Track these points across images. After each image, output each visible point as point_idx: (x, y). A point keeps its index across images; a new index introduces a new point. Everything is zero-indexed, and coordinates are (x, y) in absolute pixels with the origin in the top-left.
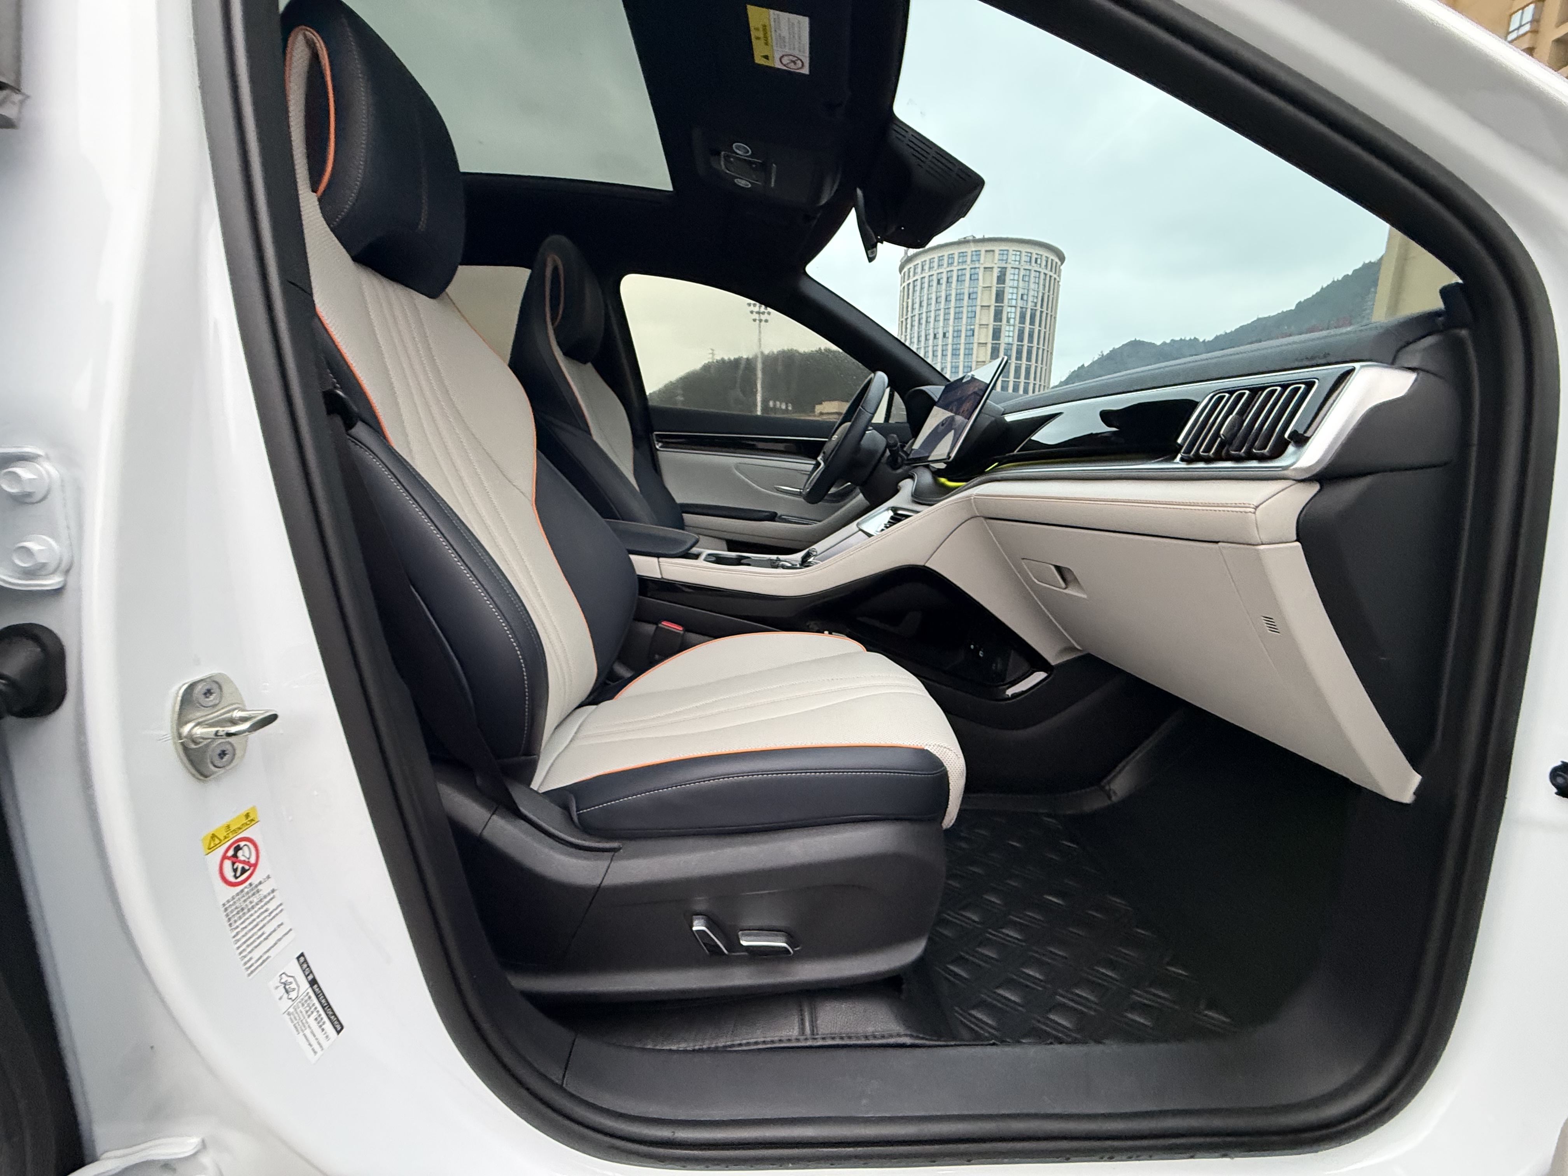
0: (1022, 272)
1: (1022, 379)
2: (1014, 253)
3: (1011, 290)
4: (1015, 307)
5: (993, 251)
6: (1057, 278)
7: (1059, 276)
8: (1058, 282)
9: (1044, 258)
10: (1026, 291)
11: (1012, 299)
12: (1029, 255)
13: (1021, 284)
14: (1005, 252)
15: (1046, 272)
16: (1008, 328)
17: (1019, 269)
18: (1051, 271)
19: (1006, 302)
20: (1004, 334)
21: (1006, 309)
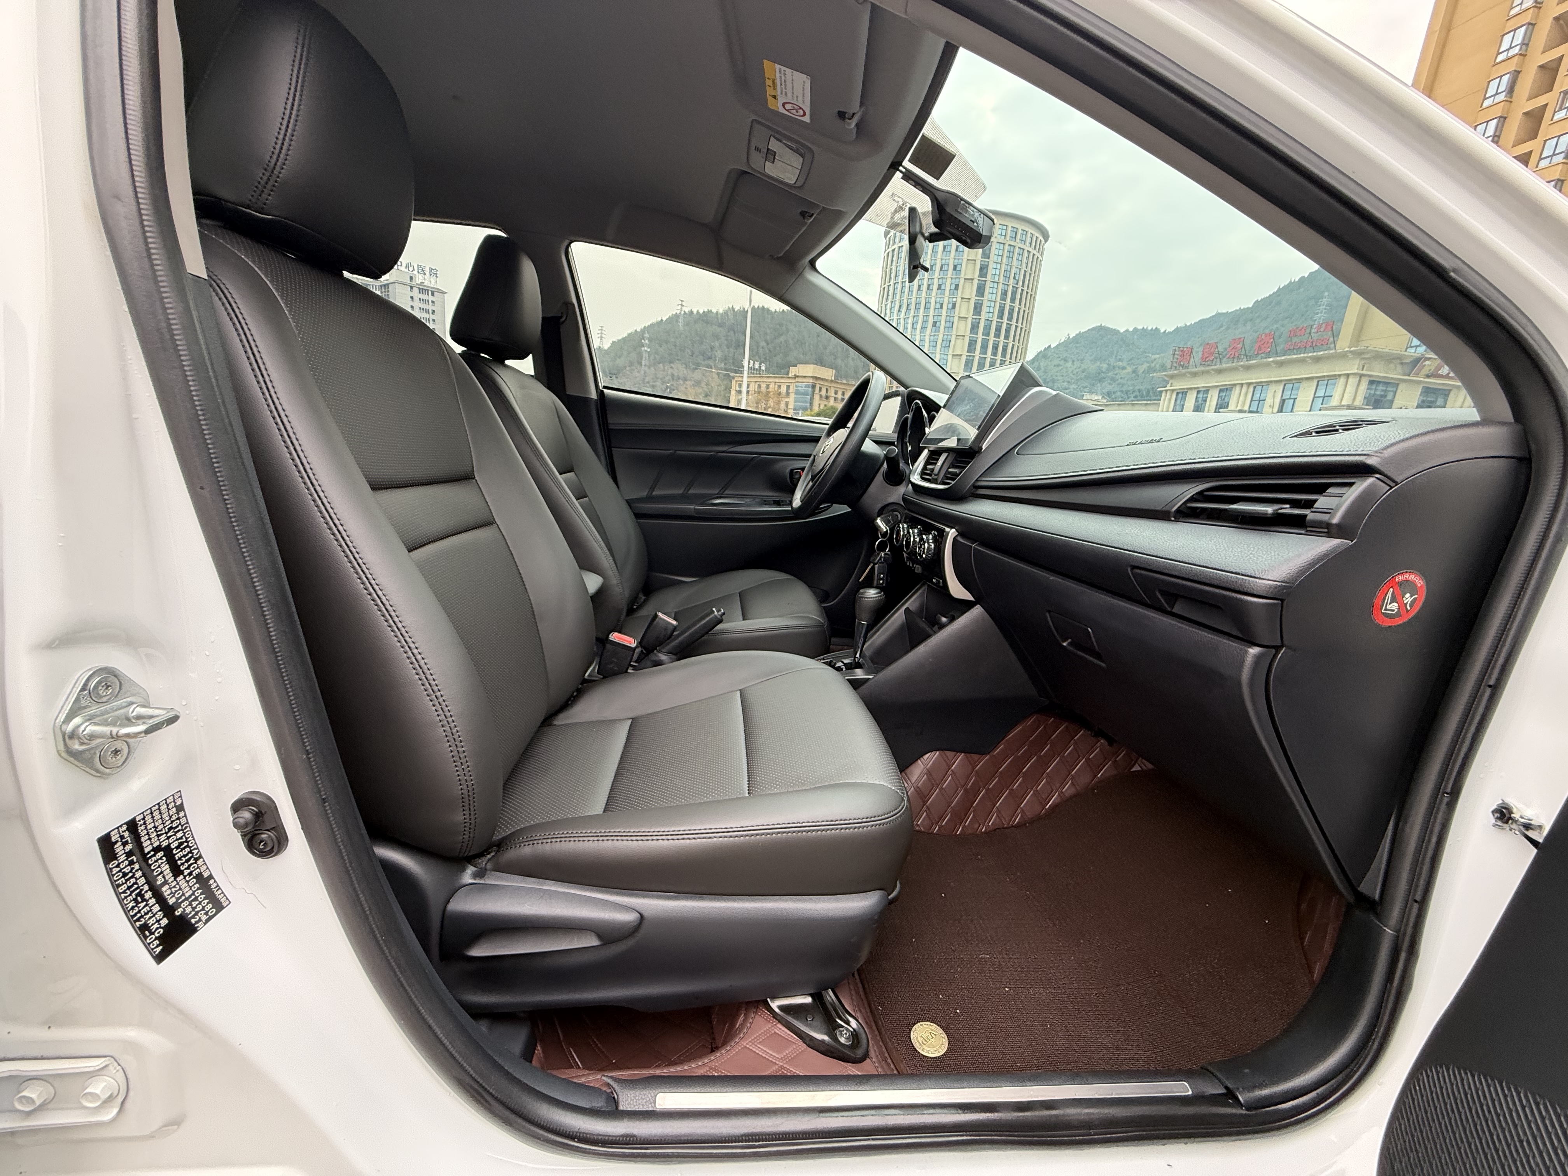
2: (1001, 227)
3: (994, 262)
4: (998, 282)
6: (1040, 257)
7: (1041, 255)
8: (1041, 260)
9: (1029, 235)
10: (1009, 267)
11: (995, 275)
12: (1015, 230)
13: (1005, 260)
15: (1030, 250)
16: (989, 304)
17: (1004, 244)
18: (1035, 249)
19: (989, 277)
20: (985, 309)
21: (989, 284)
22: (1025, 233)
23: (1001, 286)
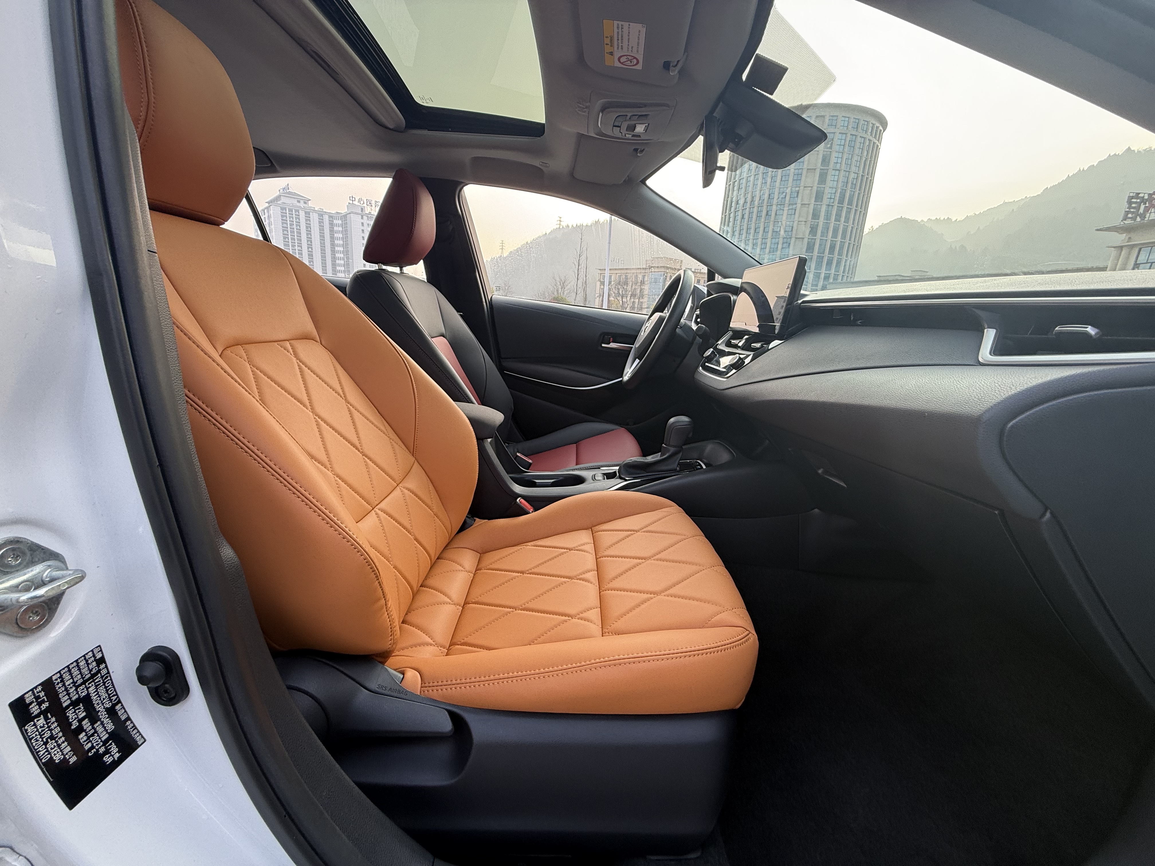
0: (849, 137)
1: (839, 238)
2: (843, 119)
3: (836, 155)
4: (839, 170)
5: (824, 116)
6: (879, 145)
7: (880, 144)
8: (880, 149)
9: (871, 125)
10: (850, 156)
11: (837, 163)
12: (857, 121)
13: (847, 148)
14: (836, 118)
15: (871, 138)
16: (830, 191)
17: (846, 134)
18: (875, 137)
19: (831, 165)
20: (826, 196)
21: (831, 172)
22: (866, 123)
23: (842, 173)
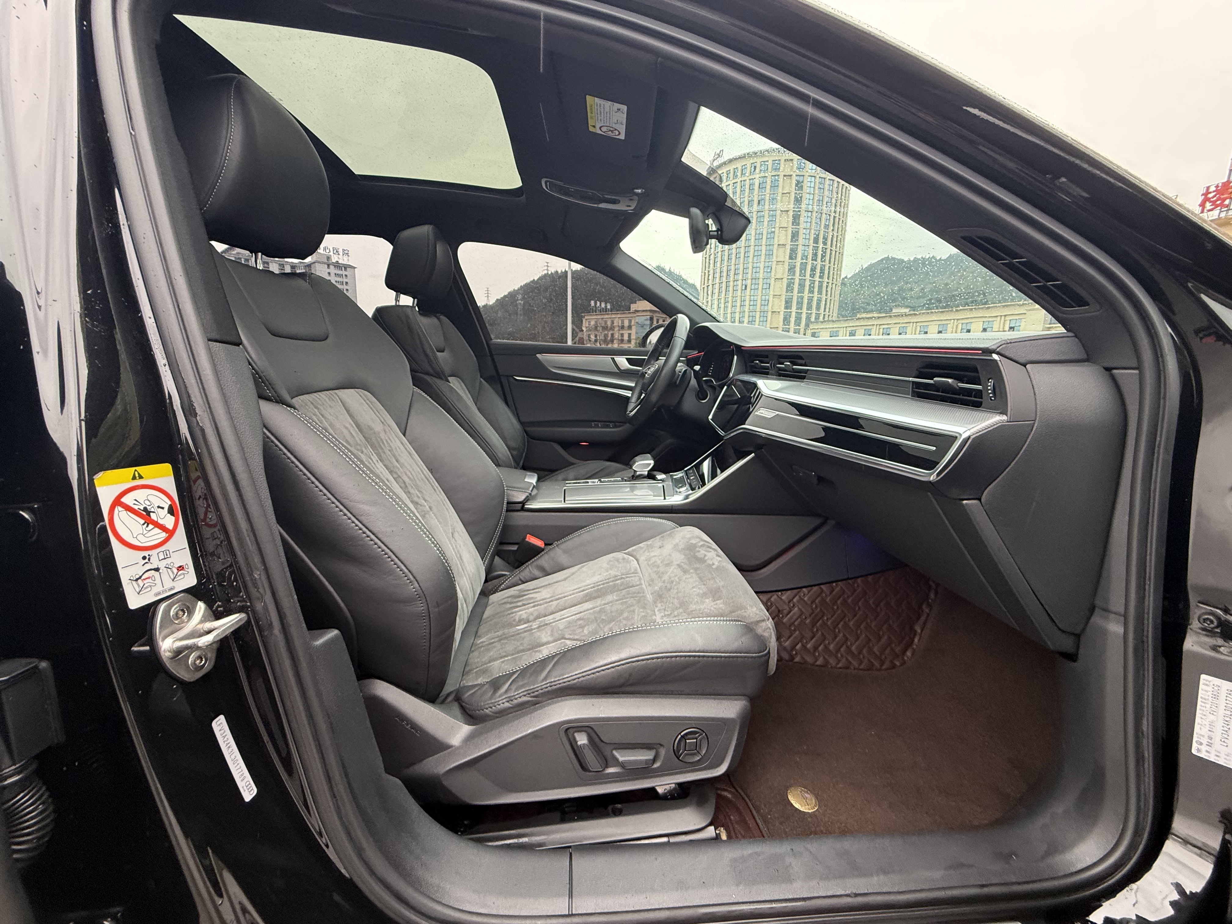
0: (818, 180)
4: (812, 212)
5: (792, 160)
11: (809, 204)
13: (817, 190)
16: (804, 231)
17: (815, 176)
20: (801, 236)
21: (803, 214)
23: (814, 214)
